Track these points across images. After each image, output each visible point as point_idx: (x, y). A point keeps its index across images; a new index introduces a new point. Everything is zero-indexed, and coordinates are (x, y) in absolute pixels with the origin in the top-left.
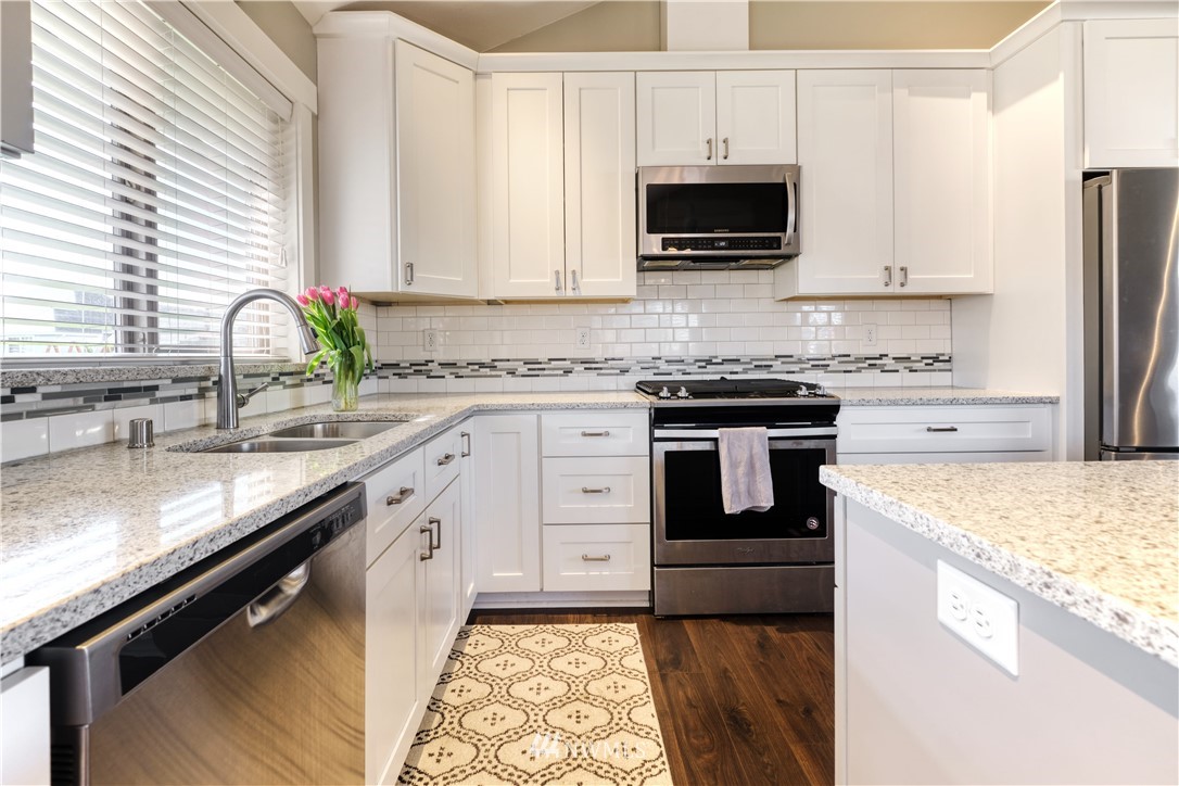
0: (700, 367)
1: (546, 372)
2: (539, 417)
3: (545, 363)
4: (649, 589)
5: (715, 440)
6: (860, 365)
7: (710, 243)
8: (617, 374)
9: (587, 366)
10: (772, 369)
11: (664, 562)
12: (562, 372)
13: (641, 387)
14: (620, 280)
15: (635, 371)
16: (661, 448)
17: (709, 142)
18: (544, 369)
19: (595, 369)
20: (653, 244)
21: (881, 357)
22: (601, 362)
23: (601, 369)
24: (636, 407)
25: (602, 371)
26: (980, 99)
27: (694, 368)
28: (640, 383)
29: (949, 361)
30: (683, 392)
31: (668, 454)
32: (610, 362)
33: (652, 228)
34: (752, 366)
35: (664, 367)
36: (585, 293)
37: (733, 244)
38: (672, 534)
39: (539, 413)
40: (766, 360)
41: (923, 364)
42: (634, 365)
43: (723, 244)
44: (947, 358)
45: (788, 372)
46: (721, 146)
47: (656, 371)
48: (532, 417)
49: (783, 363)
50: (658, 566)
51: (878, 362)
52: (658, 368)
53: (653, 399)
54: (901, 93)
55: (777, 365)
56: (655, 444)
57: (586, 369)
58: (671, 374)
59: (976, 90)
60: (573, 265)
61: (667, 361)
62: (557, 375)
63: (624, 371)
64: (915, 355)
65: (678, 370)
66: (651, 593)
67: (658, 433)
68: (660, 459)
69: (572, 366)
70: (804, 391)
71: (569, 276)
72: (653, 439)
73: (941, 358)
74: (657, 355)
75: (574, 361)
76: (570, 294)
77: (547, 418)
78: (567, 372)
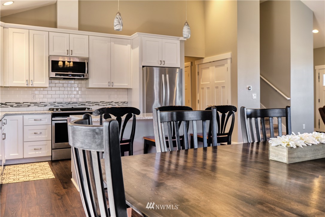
0: (66, 105)
1: (22, 106)
2: (23, 116)
3: (22, 103)
4: (51, 155)
5: (67, 120)
6: (107, 104)
7: (67, 75)
8: (44, 107)
9: (35, 104)
10: (85, 105)
11: (54, 148)
12: (27, 106)
13: (50, 109)
14: (44, 83)
15: (49, 106)
16: (54, 122)
17: (68, 50)
18: (22, 105)
19: (37, 105)
20: (53, 75)
21: (112, 102)
22: (39, 103)
23: (39, 105)
24: (48, 114)
25: (39, 106)
26: (129, 46)
27: (65, 105)
28: (50, 108)
29: (127, 103)
30: (59, 110)
31: (56, 124)
32: (41, 103)
33: (53, 71)
34: (80, 104)
35: (57, 104)
36: (34, 86)
37: (73, 75)
38: (57, 141)
39: (23, 115)
40: (84, 103)
41: (121, 104)
42: (48, 104)
43: (70, 75)
44: (127, 102)
45: (89, 106)
46: (71, 52)
47: (55, 106)
48: (21, 116)
49: (88, 104)
50: (53, 149)
51: (111, 103)
52: (55, 105)
53: (52, 111)
54: (112, 43)
55: (87, 104)
56: (52, 121)
57: (34, 105)
58: (58, 106)
59: (129, 44)
60: (31, 78)
61: (57, 103)
62: (26, 107)
63: (45, 106)
64: (120, 102)
65: (61, 105)
66: (52, 156)
67: (53, 119)
68: (54, 124)
69: (30, 104)
70: (87, 109)
71: (30, 81)
72: (52, 120)
73: (125, 102)
74: (55, 101)
75: (31, 103)
76: (30, 86)
77: (25, 116)
78: (29, 106)
